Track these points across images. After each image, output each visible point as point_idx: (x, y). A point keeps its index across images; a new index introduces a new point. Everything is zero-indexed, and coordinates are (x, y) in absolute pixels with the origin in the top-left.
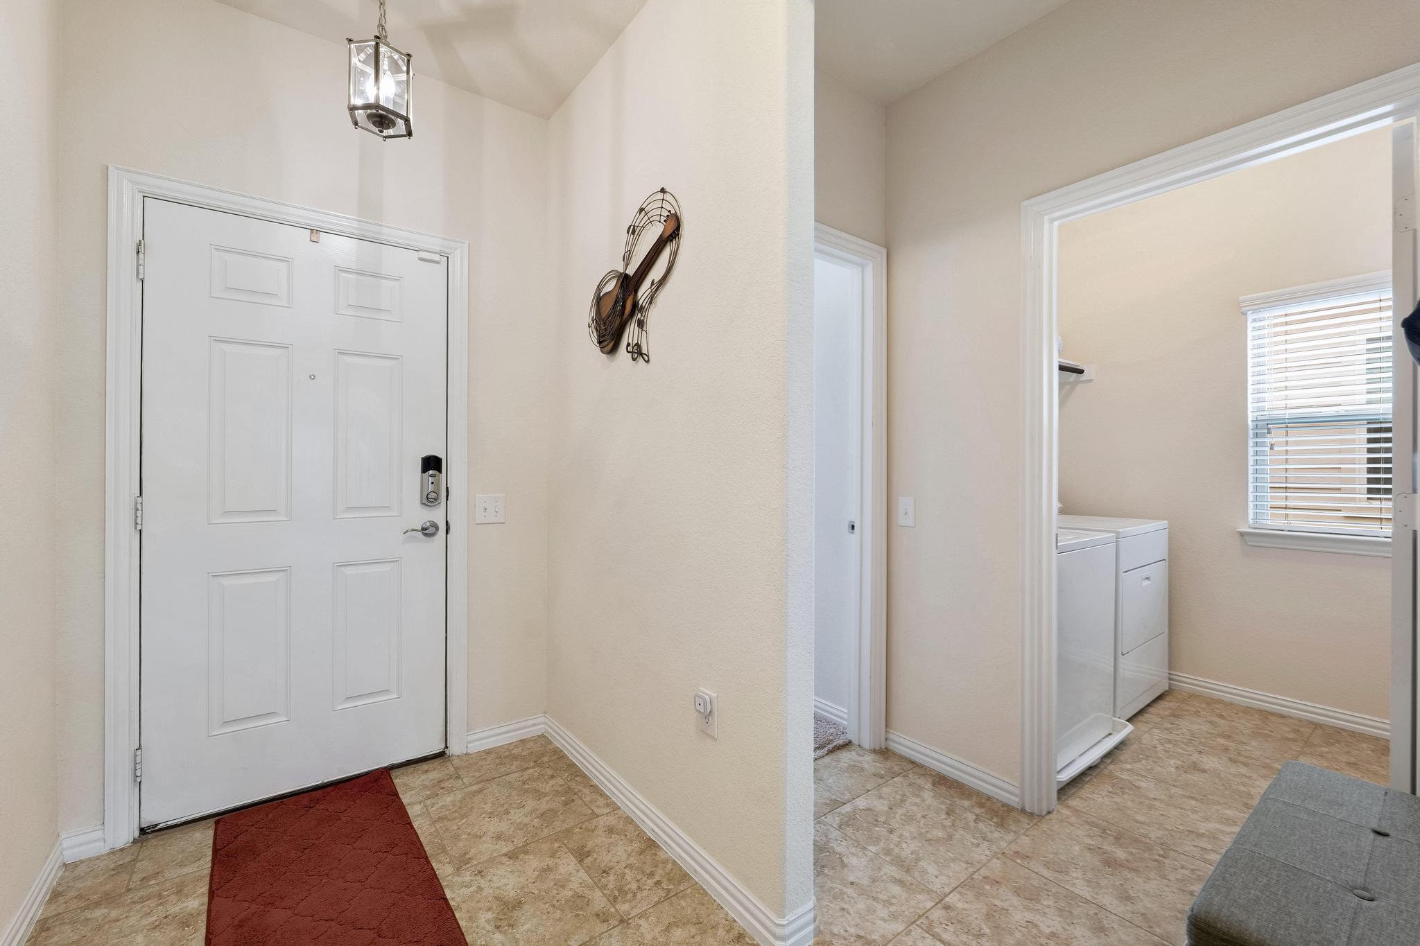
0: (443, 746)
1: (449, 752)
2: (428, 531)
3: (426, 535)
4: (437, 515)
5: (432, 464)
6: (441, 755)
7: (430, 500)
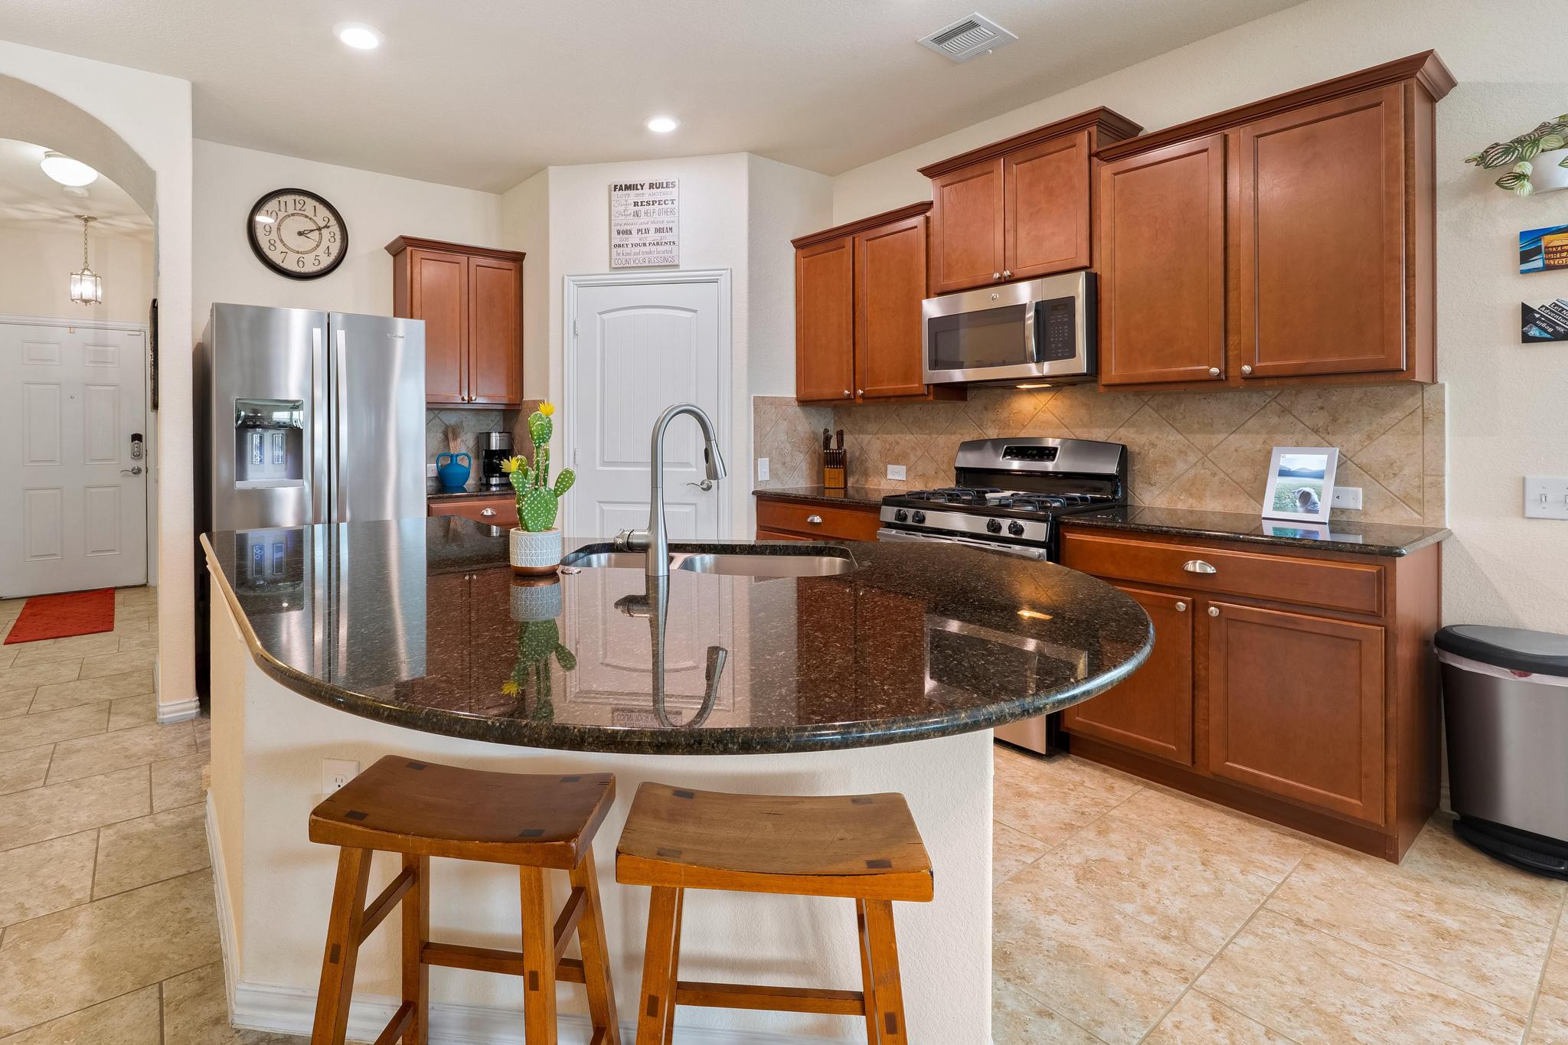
0: (145, 581)
1: (149, 584)
2: (137, 472)
3: (135, 473)
4: (141, 464)
5: (137, 437)
6: (144, 586)
7: (137, 456)
